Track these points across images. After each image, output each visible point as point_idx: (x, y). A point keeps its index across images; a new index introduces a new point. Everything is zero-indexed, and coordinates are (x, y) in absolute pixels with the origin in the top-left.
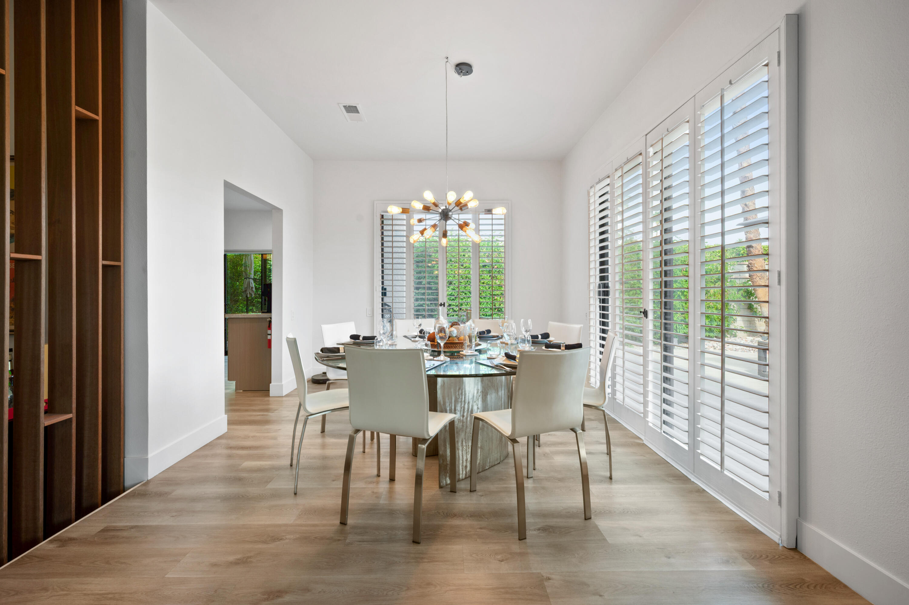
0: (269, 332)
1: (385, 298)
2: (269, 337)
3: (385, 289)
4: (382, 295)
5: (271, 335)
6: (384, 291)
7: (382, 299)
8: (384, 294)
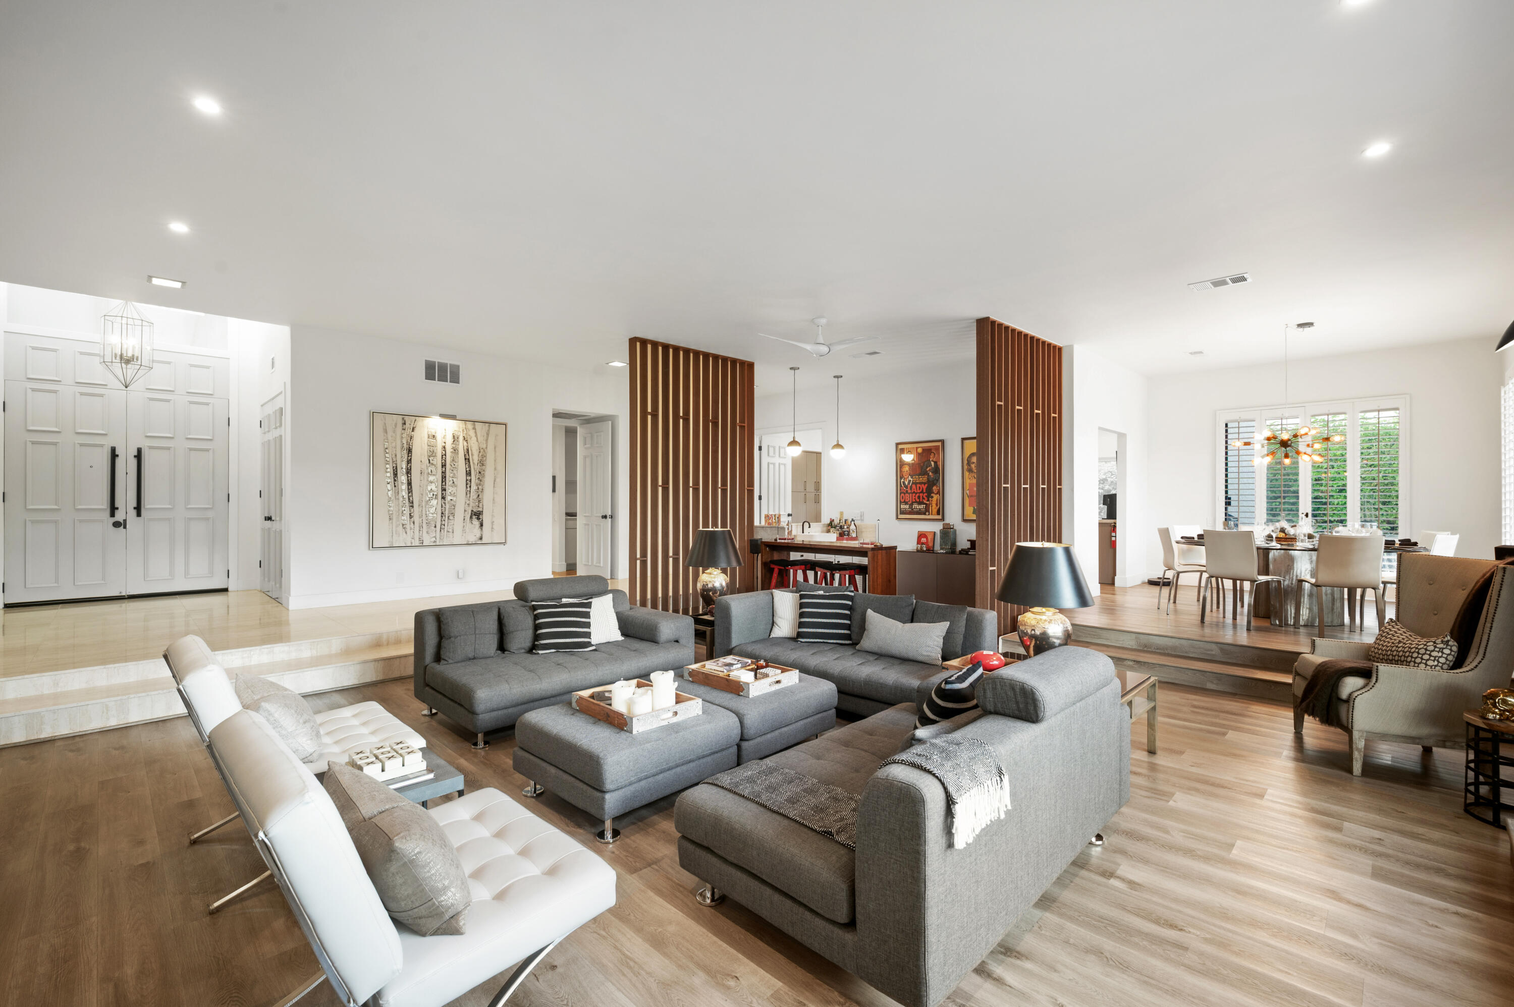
0: (1113, 534)
1: (1229, 508)
2: (1113, 539)
3: (1230, 498)
4: (1226, 505)
5: (1115, 537)
6: (1227, 501)
7: (1226, 509)
8: (1228, 503)
